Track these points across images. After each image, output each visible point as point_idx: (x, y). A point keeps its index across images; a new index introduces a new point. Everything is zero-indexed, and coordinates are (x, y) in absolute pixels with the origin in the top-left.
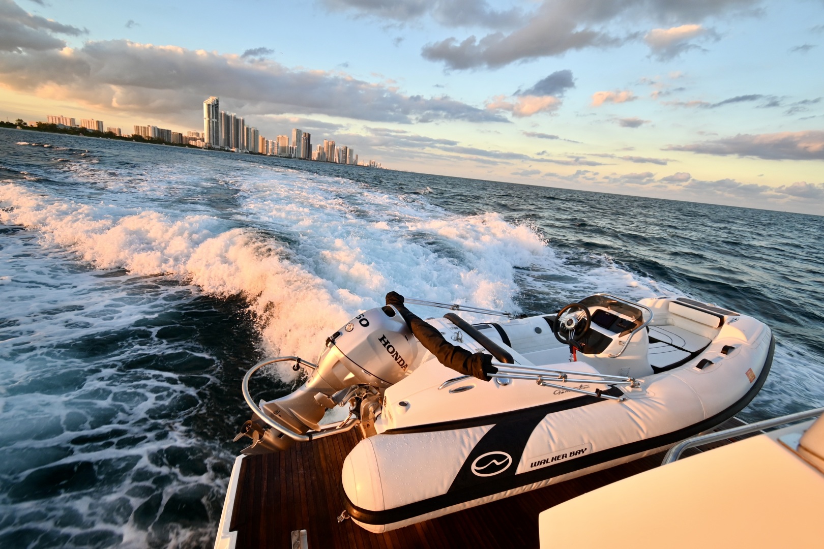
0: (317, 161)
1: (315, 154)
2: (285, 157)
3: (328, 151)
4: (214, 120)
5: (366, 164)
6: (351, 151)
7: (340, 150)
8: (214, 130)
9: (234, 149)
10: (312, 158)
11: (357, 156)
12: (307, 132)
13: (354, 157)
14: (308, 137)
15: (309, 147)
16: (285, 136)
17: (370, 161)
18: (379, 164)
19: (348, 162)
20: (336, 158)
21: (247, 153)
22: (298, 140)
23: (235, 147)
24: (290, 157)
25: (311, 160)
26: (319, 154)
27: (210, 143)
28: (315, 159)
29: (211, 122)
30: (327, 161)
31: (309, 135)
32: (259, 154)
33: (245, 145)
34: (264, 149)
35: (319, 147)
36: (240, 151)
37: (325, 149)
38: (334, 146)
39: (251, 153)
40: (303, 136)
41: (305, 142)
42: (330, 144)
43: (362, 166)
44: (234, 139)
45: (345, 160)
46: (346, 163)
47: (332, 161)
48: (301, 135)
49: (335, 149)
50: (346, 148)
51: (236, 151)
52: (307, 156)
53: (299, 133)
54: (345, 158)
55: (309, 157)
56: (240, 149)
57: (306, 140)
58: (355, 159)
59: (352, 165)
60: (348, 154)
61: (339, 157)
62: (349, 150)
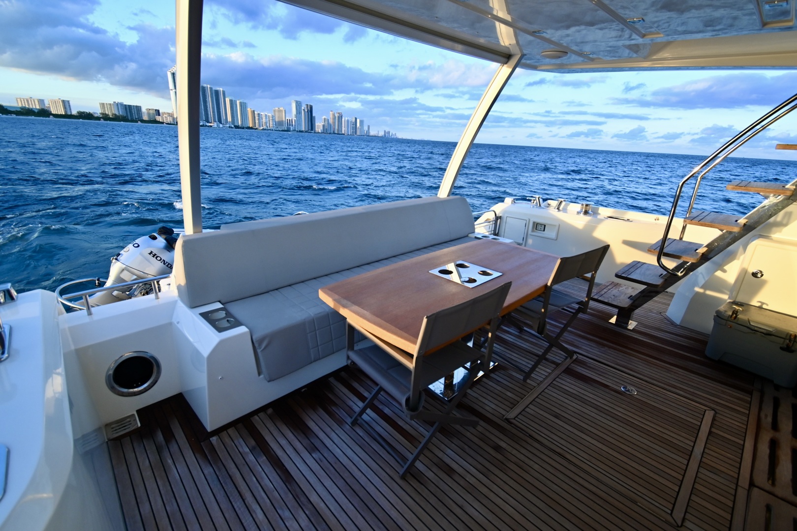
0: (321, 133)
1: (319, 126)
2: (283, 131)
3: (334, 123)
5: (381, 134)
6: (362, 122)
7: (348, 121)
9: (214, 125)
10: (317, 130)
11: (369, 127)
12: (309, 104)
13: (366, 128)
14: (310, 110)
15: (311, 120)
16: (281, 109)
17: (385, 131)
18: (394, 133)
19: (358, 133)
20: (344, 130)
21: (232, 127)
22: (299, 112)
23: (215, 121)
24: (288, 130)
25: (315, 133)
26: (324, 126)
28: (320, 131)
30: (334, 133)
31: (311, 107)
32: (249, 128)
33: (229, 119)
34: (255, 123)
35: (325, 119)
36: (221, 126)
37: (331, 121)
38: (342, 117)
39: (237, 127)
40: (303, 108)
41: (306, 114)
42: (337, 115)
43: (375, 136)
44: (214, 112)
45: (354, 131)
46: (356, 134)
47: (340, 133)
48: (301, 106)
49: (343, 120)
50: (356, 119)
51: (216, 126)
52: (310, 128)
53: (298, 104)
54: (354, 129)
55: (312, 130)
56: (221, 124)
57: (308, 112)
58: (367, 130)
59: (364, 136)
60: (358, 124)
61: (348, 129)
62: (360, 121)
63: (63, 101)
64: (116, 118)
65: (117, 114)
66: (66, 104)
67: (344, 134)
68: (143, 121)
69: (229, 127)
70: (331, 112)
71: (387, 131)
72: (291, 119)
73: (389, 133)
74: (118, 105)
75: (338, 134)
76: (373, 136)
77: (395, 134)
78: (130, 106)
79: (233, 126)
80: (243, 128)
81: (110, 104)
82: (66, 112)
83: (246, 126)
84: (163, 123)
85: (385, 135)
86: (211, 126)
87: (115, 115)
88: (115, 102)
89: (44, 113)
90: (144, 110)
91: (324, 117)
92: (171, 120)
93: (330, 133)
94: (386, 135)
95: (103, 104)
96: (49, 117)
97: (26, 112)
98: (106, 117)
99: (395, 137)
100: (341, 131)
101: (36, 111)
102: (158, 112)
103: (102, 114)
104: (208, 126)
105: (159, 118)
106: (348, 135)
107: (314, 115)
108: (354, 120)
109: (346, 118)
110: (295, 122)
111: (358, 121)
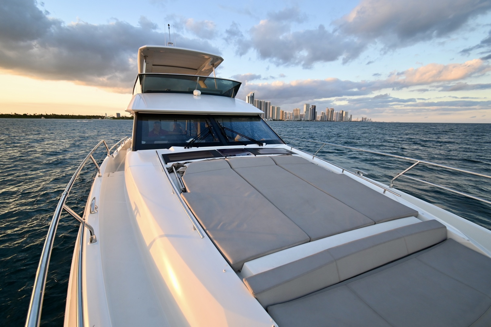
0: (320, 121)
1: (319, 117)
2: (297, 121)
3: (328, 115)
5: (360, 119)
6: (346, 113)
7: (337, 113)
10: (317, 119)
11: (351, 116)
12: (314, 105)
13: (349, 116)
15: (314, 114)
16: (298, 109)
17: (363, 118)
18: (369, 119)
19: (344, 120)
20: (334, 118)
22: (307, 110)
24: (300, 120)
25: (316, 121)
26: (322, 117)
28: (319, 120)
30: (328, 121)
31: (315, 107)
32: (280, 120)
33: (271, 116)
34: (283, 117)
35: (323, 113)
36: (266, 120)
37: (326, 114)
38: (333, 111)
39: (274, 120)
40: (310, 108)
41: (312, 110)
42: (330, 110)
43: (356, 121)
45: (341, 119)
46: (342, 121)
47: (332, 120)
48: (309, 106)
50: (343, 111)
52: (313, 118)
53: (308, 106)
54: (341, 117)
55: (314, 119)
56: (266, 118)
57: (313, 109)
58: (350, 117)
59: (347, 121)
60: (344, 115)
61: (337, 118)
62: (345, 112)
67: (334, 121)
69: (270, 120)
70: (327, 109)
71: (364, 118)
72: (302, 114)
73: (366, 119)
75: (330, 121)
76: (353, 121)
77: (371, 119)
79: (272, 120)
80: (277, 120)
85: (363, 120)
91: (322, 112)
93: (325, 121)
94: (364, 120)
99: (370, 121)
100: (332, 119)
106: (337, 121)
107: (316, 111)
108: (341, 112)
109: (336, 112)
110: (305, 115)
111: (344, 112)
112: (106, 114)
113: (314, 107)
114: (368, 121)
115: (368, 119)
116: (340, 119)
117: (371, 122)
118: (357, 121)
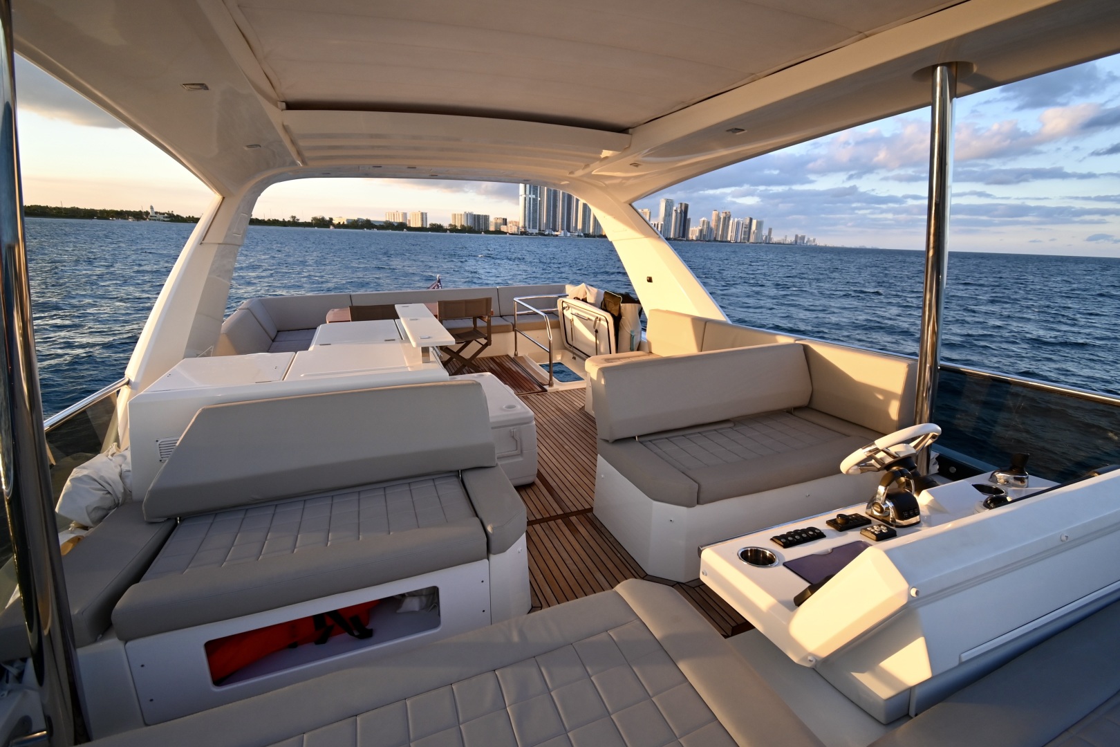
0: (697, 241)
1: (694, 232)
3: (718, 226)
4: (533, 196)
5: (790, 240)
6: (760, 224)
7: (738, 223)
8: (532, 211)
9: (560, 233)
10: (690, 236)
11: (770, 230)
12: (684, 202)
13: (765, 232)
14: (685, 211)
15: (684, 222)
16: (646, 210)
17: (797, 236)
18: (811, 239)
19: (752, 239)
20: (730, 236)
21: (581, 236)
22: (668, 214)
23: (562, 229)
25: (688, 240)
26: (701, 231)
27: (525, 227)
28: (694, 238)
29: (527, 199)
30: (715, 240)
31: (686, 207)
33: (580, 226)
35: (704, 221)
36: (569, 234)
37: (713, 224)
38: (729, 218)
39: (587, 235)
40: (675, 208)
41: (679, 215)
42: (722, 216)
43: (779, 244)
44: (563, 218)
45: (747, 236)
46: (748, 241)
47: (724, 240)
48: (673, 206)
49: (731, 222)
50: (751, 220)
51: (562, 235)
52: (681, 235)
53: (669, 204)
54: (747, 233)
55: (683, 236)
56: (570, 232)
57: (681, 213)
58: (767, 234)
59: (760, 243)
60: (754, 227)
61: (737, 234)
62: (757, 222)
63: (422, 214)
64: (464, 230)
65: (465, 225)
66: (424, 216)
67: (730, 242)
68: (488, 232)
69: (578, 236)
70: (714, 212)
71: (800, 236)
72: (656, 223)
73: (803, 238)
74: (467, 215)
75: (721, 241)
76: (775, 244)
77: (814, 240)
78: (479, 216)
79: (582, 234)
80: (594, 237)
81: (461, 215)
82: (422, 224)
83: (598, 234)
84: (506, 233)
85: (796, 242)
86: (557, 235)
87: (463, 226)
88: (465, 212)
89: (402, 226)
90: (492, 219)
91: (703, 219)
92: (516, 230)
93: (709, 241)
94: (799, 241)
95: (455, 215)
96: (403, 230)
97: (388, 226)
98: (453, 229)
99: (813, 244)
100: (727, 237)
101: (396, 225)
102: (505, 222)
103: (450, 225)
104: (554, 236)
105: (504, 228)
106: (736, 242)
107: (689, 217)
108: (747, 221)
109: (736, 220)
110: (661, 227)
111: (754, 222)
112: (152, 208)
113: (683, 208)
114: (808, 244)
115: (809, 239)
116: (744, 238)
117: (816, 245)
118: (784, 244)
